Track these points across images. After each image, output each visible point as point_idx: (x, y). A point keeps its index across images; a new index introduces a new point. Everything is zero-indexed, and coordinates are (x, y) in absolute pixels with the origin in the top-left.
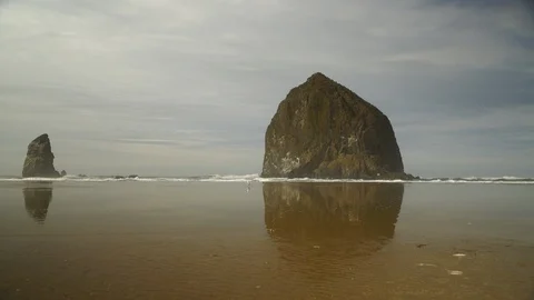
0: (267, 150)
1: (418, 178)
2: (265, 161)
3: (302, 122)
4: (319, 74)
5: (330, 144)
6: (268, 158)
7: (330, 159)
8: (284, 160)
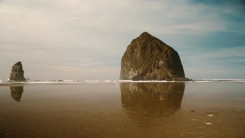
0: (122, 68)
1: (191, 80)
2: (121, 73)
3: (138, 55)
4: (146, 32)
5: (151, 65)
6: (123, 71)
7: (151, 71)
8: (130, 72)
